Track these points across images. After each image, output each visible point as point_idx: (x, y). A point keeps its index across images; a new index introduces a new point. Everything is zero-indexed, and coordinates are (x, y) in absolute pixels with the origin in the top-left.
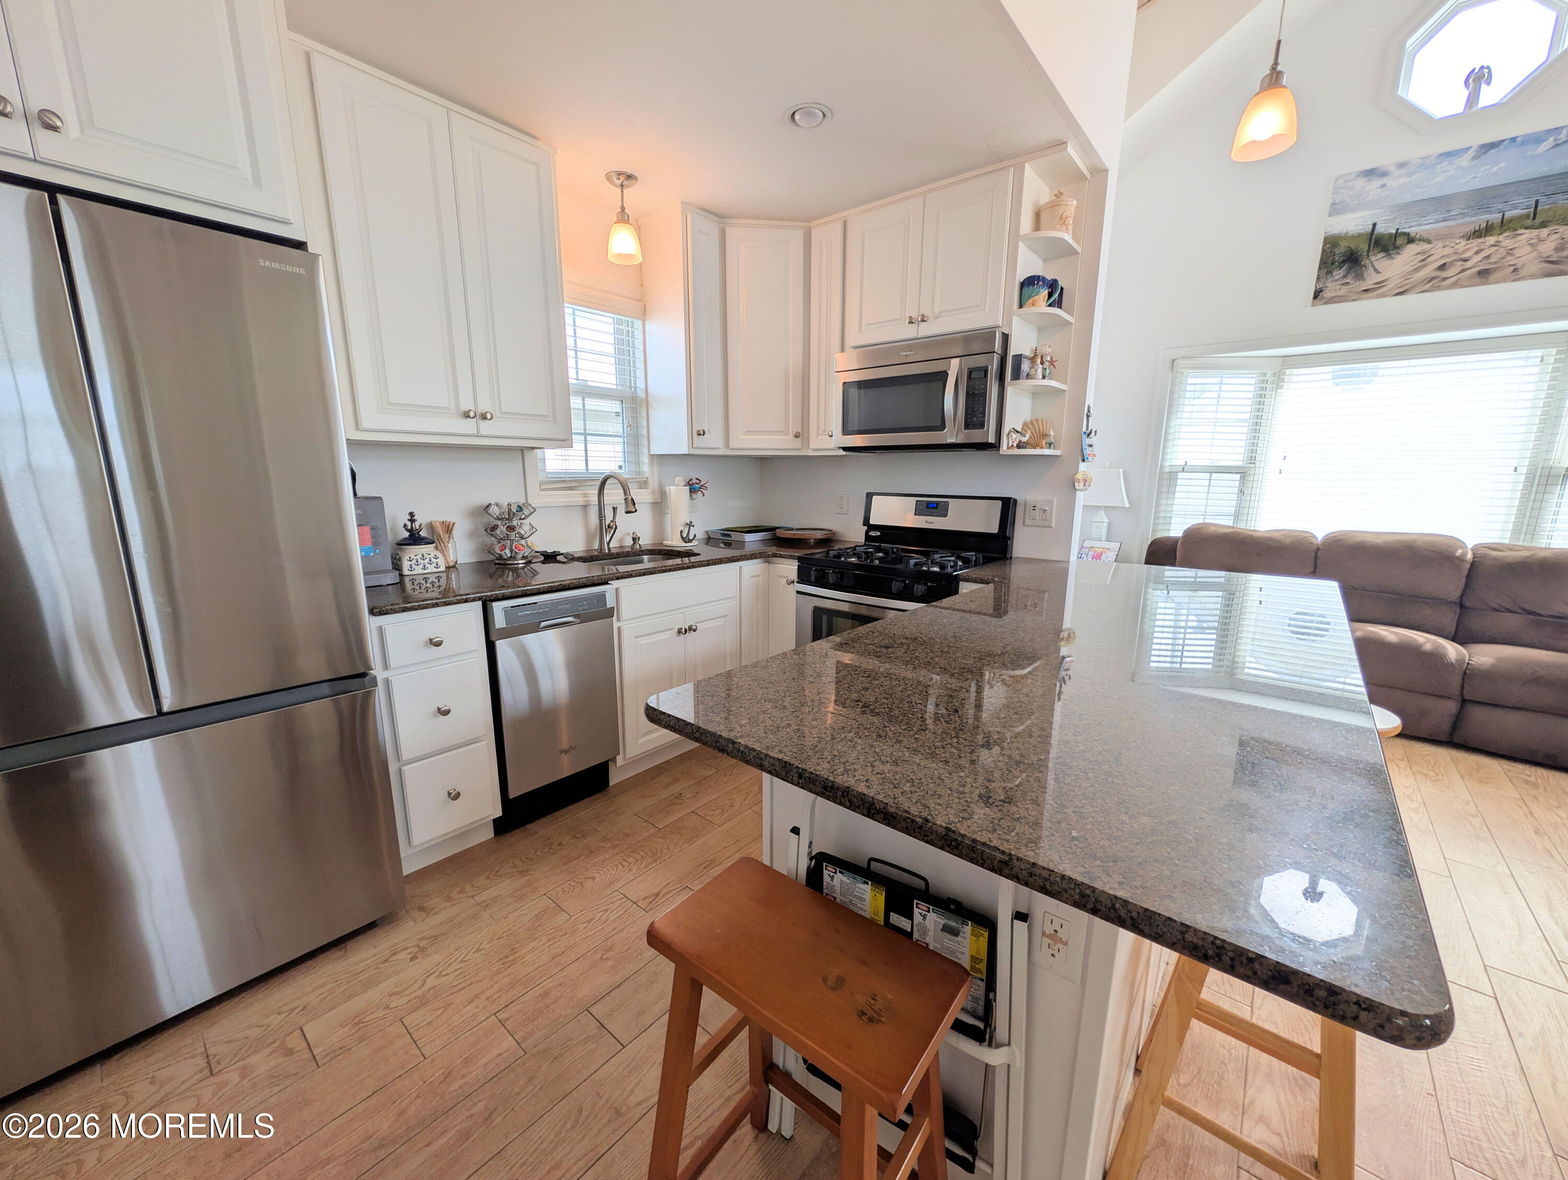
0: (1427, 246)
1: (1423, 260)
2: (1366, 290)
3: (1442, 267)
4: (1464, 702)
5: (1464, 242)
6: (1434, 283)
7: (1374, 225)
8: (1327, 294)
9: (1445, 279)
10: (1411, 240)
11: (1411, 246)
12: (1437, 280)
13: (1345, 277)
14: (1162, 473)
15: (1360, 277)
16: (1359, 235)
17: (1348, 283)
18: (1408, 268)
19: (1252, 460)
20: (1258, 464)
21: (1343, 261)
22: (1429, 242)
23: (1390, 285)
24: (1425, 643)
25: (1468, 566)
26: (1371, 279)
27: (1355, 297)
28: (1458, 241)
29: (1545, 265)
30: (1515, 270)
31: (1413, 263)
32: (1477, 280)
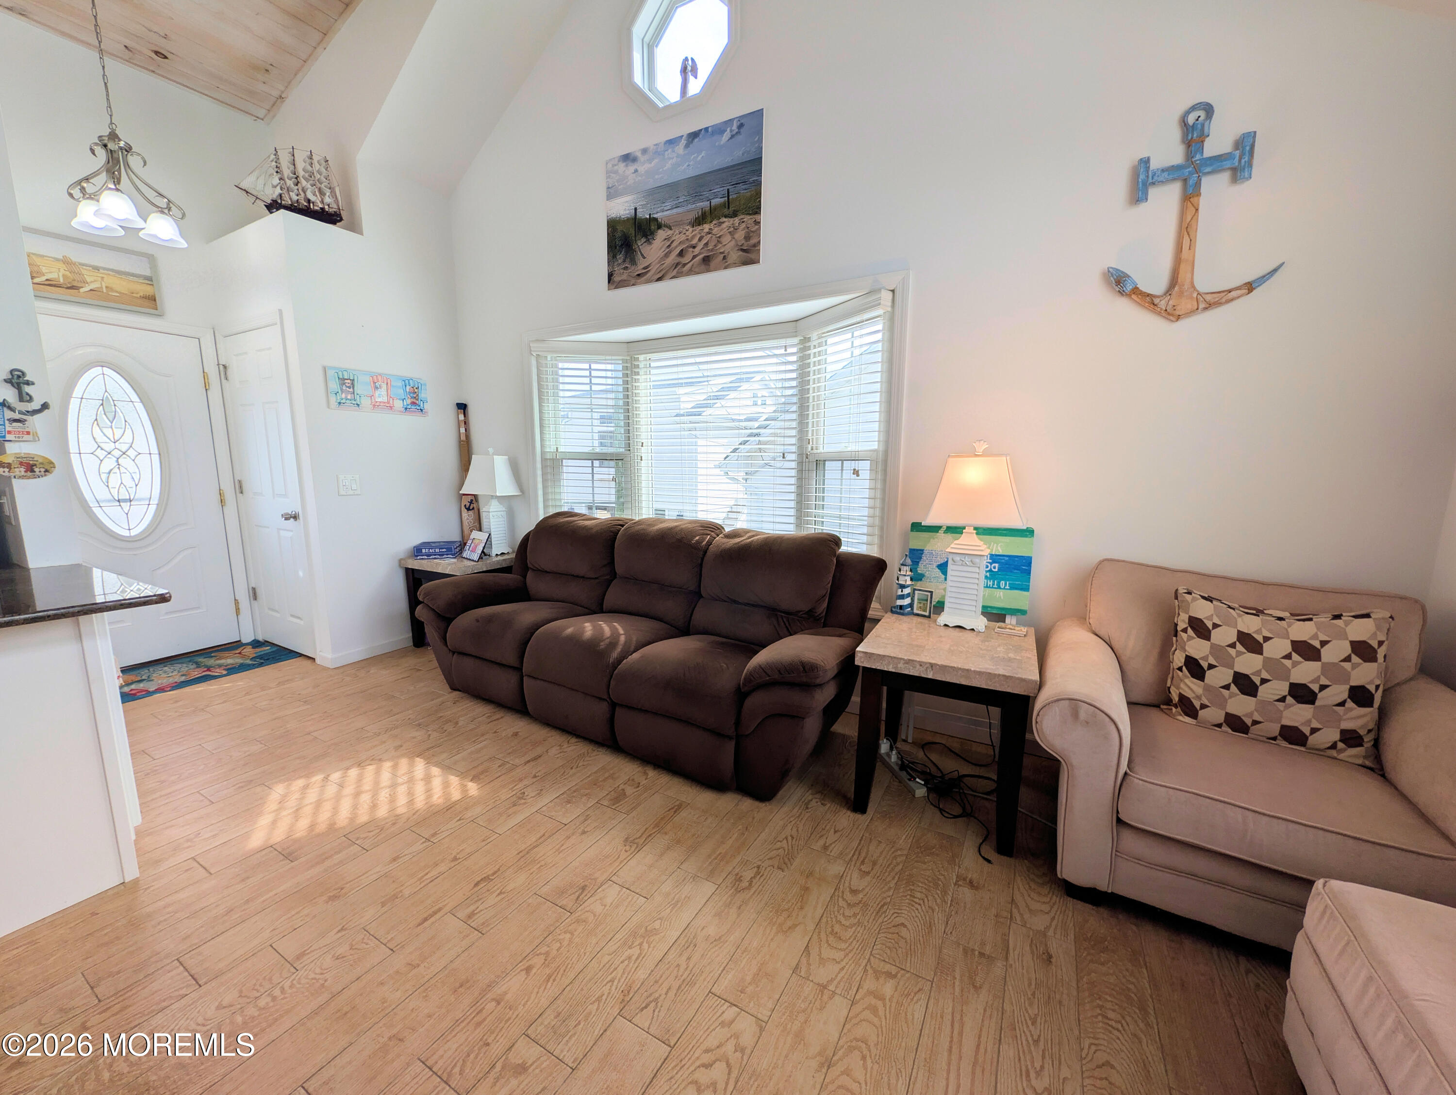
0: (670, 232)
1: (669, 246)
2: (638, 275)
3: (681, 254)
5: (691, 229)
6: (678, 270)
7: (636, 209)
8: (616, 278)
9: (684, 265)
10: (659, 227)
11: (660, 232)
12: (680, 266)
13: (624, 261)
14: (544, 460)
15: (633, 262)
16: (628, 219)
17: (627, 267)
18: (661, 253)
19: (627, 446)
20: (633, 452)
21: (622, 245)
22: (670, 228)
23: (653, 269)
26: (642, 264)
27: (633, 281)
28: (687, 228)
29: (741, 253)
30: (724, 258)
31: (663, 249)
32: (703, 267)
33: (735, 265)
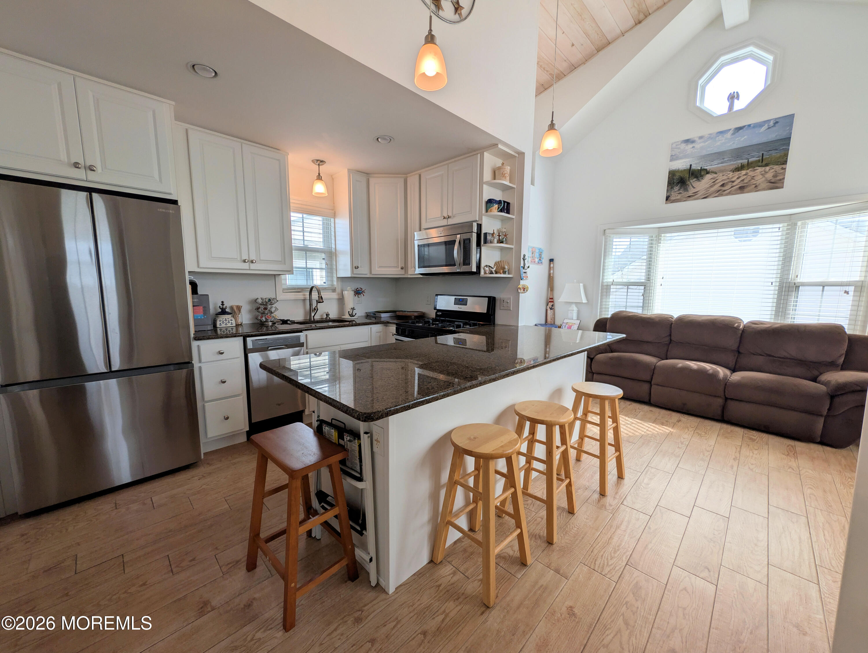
0: (715, 175)
1: (714, 182)
2: (689, 196)
3: (723, 185)
4: (726, 399)
5: (732, 173)
6: (720, 193)
7: (691, 165)
8: (672, 198)
9: (725, 191)
10: (708, 172)
11: (708, 175)
12: (721, 192)
13: (679, 190)
14: (602, 285)
15: (686, 190)
16: (685, 170)
17: (681, 193)
18: (707, 186)
19: (648, 279)
20: (651, 281)
21: (678, 183)
22: (716, 173)
23: (700, 194)
24: (710, 370)
25: (741, 332)
26: (691, 191)
27: (685, 199)
28: (729, 173)
29: (769, 184)
30: (756, 187)
31: (710, 183)
32: (739, 191)
33: (764, 189)
